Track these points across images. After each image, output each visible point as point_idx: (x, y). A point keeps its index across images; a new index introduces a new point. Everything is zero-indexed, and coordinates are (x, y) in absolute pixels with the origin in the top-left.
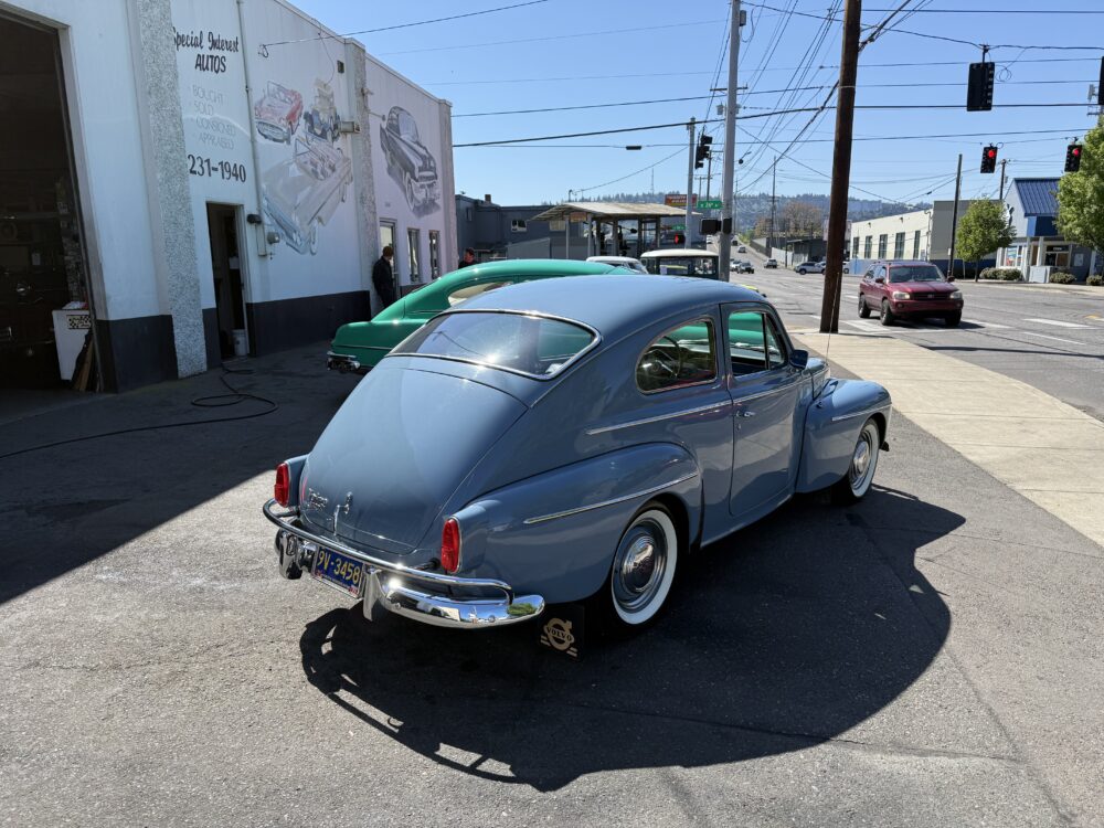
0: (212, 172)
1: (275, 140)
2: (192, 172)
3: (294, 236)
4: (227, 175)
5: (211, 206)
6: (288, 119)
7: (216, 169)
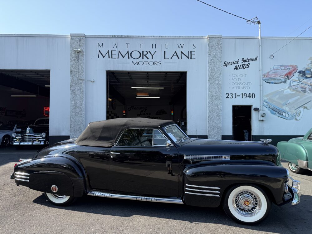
0: (237, 97)
1: (275, 83)
2: (227, 98)
3: (284, 114)
4: (244, 97)
5: (234, 107)
6: (285, 75)
7: (239, 96)
